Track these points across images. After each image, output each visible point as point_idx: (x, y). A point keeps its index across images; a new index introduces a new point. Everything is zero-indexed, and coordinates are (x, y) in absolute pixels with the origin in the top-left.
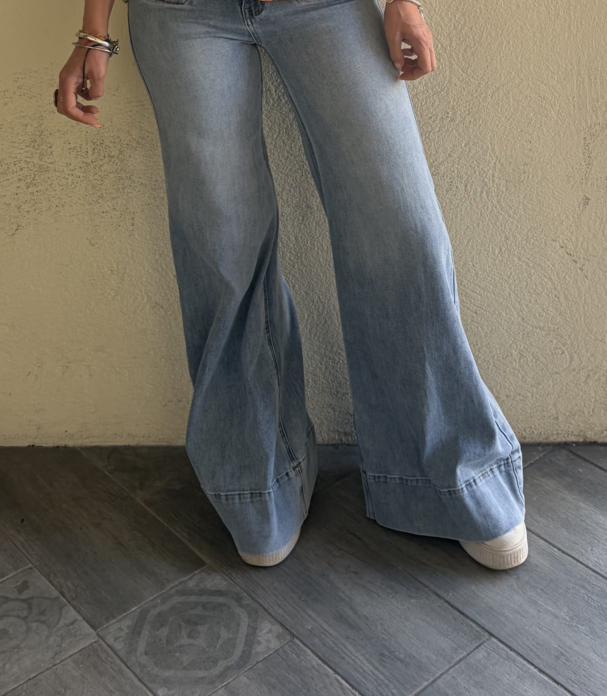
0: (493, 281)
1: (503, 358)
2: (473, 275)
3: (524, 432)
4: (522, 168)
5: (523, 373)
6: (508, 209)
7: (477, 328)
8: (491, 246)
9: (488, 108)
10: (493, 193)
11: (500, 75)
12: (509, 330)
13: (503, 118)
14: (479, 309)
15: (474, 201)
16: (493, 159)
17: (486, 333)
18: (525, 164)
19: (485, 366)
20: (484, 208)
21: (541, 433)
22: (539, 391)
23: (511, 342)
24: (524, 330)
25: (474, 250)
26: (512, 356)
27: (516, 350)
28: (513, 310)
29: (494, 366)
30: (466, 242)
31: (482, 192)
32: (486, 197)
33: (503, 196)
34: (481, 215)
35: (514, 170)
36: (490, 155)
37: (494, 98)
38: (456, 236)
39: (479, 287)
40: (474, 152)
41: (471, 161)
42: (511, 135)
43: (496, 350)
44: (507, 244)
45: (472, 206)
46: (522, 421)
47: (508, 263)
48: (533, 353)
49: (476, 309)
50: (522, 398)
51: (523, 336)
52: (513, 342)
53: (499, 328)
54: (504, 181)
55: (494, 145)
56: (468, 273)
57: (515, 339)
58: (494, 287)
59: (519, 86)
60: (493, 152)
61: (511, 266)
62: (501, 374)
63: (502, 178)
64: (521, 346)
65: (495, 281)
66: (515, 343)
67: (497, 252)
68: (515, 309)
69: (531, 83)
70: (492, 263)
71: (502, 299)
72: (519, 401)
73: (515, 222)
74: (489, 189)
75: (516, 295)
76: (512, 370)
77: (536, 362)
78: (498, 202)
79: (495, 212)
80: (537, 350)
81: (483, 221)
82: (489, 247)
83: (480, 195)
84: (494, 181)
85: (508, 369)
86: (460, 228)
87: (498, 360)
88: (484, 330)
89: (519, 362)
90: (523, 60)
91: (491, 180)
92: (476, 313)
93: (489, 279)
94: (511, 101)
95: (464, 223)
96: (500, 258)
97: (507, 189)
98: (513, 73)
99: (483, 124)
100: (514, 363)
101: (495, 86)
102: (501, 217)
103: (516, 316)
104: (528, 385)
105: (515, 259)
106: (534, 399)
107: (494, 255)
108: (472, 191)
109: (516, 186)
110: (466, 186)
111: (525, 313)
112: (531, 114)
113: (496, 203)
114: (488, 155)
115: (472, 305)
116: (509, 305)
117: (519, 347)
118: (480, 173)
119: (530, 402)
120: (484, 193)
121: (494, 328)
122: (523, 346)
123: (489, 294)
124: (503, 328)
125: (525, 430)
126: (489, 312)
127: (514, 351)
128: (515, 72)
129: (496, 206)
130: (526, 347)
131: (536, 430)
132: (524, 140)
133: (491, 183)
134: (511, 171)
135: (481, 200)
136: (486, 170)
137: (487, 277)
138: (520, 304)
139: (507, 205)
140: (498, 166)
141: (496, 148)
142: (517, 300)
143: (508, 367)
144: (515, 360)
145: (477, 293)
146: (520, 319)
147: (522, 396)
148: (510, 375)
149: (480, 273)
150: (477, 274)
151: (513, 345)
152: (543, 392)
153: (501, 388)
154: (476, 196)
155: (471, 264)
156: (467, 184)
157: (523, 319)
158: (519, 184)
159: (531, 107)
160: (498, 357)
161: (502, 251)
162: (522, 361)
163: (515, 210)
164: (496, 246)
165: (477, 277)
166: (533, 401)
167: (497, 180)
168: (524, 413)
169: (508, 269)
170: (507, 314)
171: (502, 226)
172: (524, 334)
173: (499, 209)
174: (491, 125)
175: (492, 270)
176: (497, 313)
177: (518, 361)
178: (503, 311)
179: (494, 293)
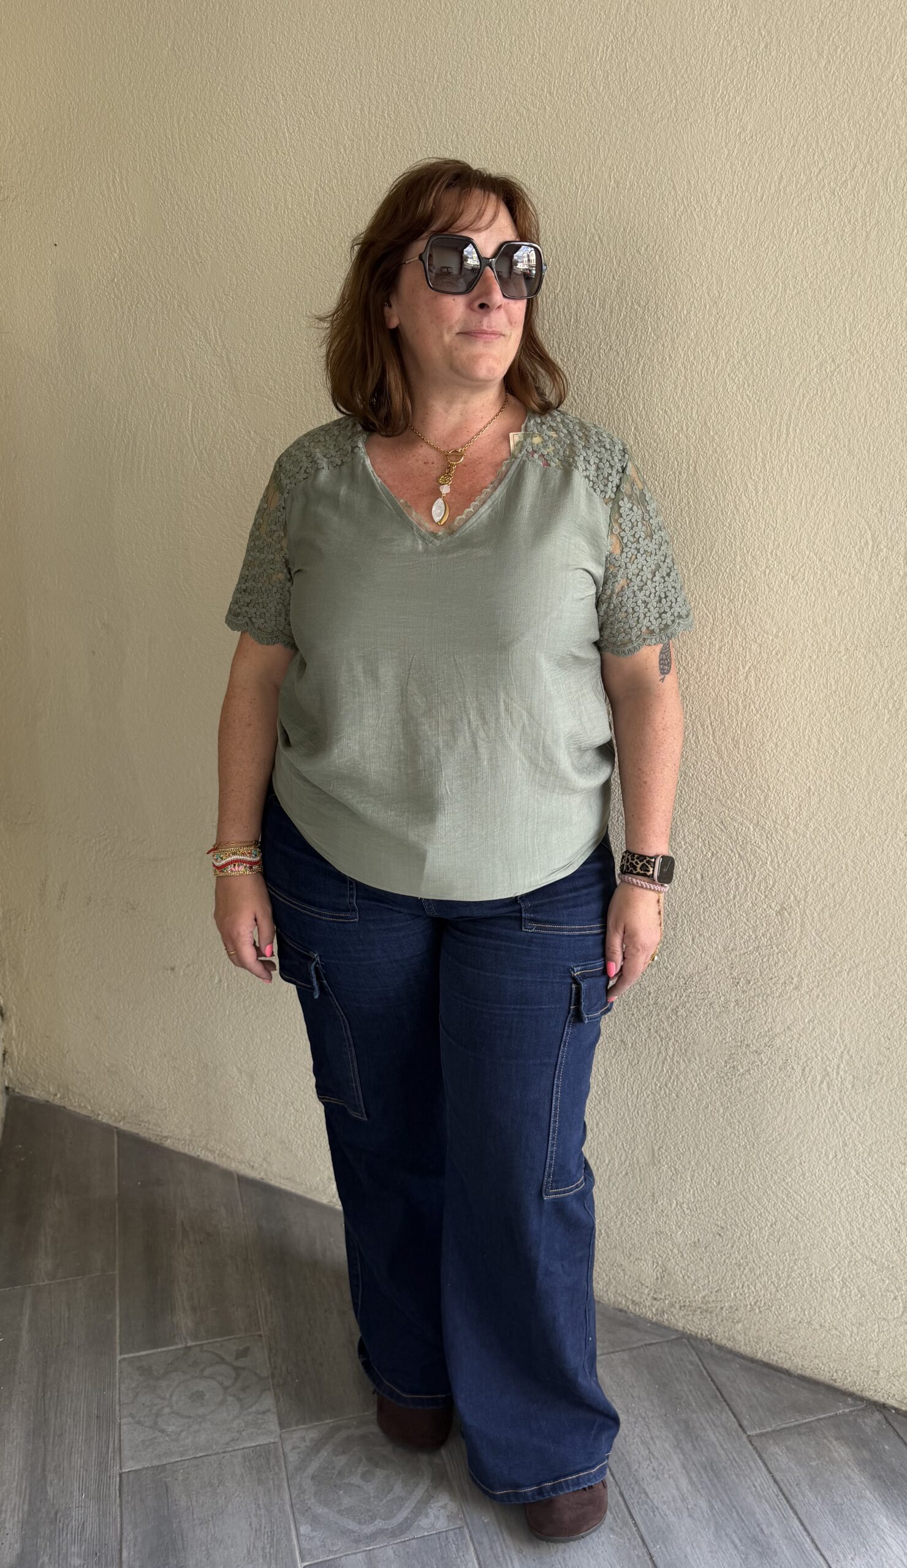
0: (822, 1188)
1: (822, 1281)
2: (799, 1174)
3: (835, 1374)
4: (875, 1067)
5: (844, 1306)
6: (851, 1110)
7: (796, 1236)
8: (825, 1148)
9: (841, 985)
10: (836, 1087)
11: (862, 950)
12: (833, 1250)
13: (858, 1002)
14: (800, 1215)
15: (812, 1090)
16: (840, 1046)
17: (806, 1245)
18: (879, 1064)
19: (799, 1282)
20: (822, 1101)
21: (855, 1382)
22: (861, 1333)
23: (834, 1265)
24: (852, 1257)
25: (803, 1146)
26: (833, 1281)
27: (839, 1276)
28: (841, 1229)
29: (811, 1286)
30: (795, 1134)
31: (822, 1082)
32: (826, 1089)
33: (848, 1093)
34: (818, 1108)
35: (864, 1067)
36: (838, 1041)
37: (851, 975)
38: (785, 1124)
39: (805, 1191)
40: (818, 1032)
41: (813, 1043)
42: (866, 1024)
43: (815, 1268)
44: (844, 1150)
45: (808, 1094)
46: (835, 1361)
47: (843, 1173)
48: (859, 1286)
49: (798, 1215)
50: (838, 1334)
51: (849, 1263)
52: (837, 1265)
53: (821, 1244)
54: (851, 1077)
55: (844, 1030)
56: (794, 1171)
57: (839, 1262)
58: (822, 1196)
59: (884, 968)
60: (842, 1038)
61: (846, 1178)
62: (816, 1298)
63: (849, 1072)
64: (845, 1273)
65: (824, 1189)
66: (839, 1268)
67: (831, 1157)
68: (844, 1229)
69: (898, 969)
70: (823, 1167)
71: (830, 1212)
72: (835, 1336)
73: (858, 1128)
74: (831, 1081)
75: (848, 1213)
76: (831, 1299)
77: (861, 1298)
78: (841, 1099)
79: (836, 1111)
80: (864, 1284)
81: (819, 1116)
82: (822, 1148)
83: (820, 1085)
84: (838, 1073)
85: (826, 1295)
86: (790, 1116)
87: (816, 1281)
88: (804, 1241)
89: (841, 1291)
90: (893, 939)
91: (835, 1071)
92: (797, 1219)
93: (818, 1185)
94: (872, 984)
95: (796, 1112)
96: (834, 1164)
97: (853, 1086)
98: (878, 951)
99: (834, 1003)
100: (835, 1291)
101: (854, 961)
102: (842, 1118)
103: (844, 1238)
104: (848, 1321)
105: (852, 1171)
106: (853, 1340)
107: (827, 1158)
108: (811, 1077)
109: (865, 1087)
110: (804, 1070)
111: (856, 1238)
112: (895, 1007)
113: (837, 1099)
114: (835, 1040)
115: (793, 1208)
116: (837, 1222)
117: (843, 1272)
118: (822, 1059)
119: (847, 1341)
120: (825, 1083)
121: (816, 1242)
122: (847, 1274)
123: (815, 1203)
124: (827, 1246)
125: (836, 1371)
126: (813, 1222)
127: (836, 1277)
128: (881, 951)
129: (837, 1103)
130: (851, 1276)
131: (850, 1376)
132: (882, 1034)
133: (835, 1073)
134: (861, 1067)
135: (820, 1091)
136: (830, 1057)
137: (815, 1181)
138: (850, 1225)
139: (851, 1105)
140: (846, 1057)
141: (846, 1035)
142: (847, 1219)
143: (827, 1292)
144: (837, 1289)
145: (801, 1196)
146: (848, 1242)
147: (840, 1332)
148: (828, 1303)
149: (807, 1174)
150: (804, 1174)
151: (837, 1269)
152: (865, 1335)
153: (815, 1313)
154: (815, 1085)
155: (798, 1161)
156: (805, 1067)
157: (853, 1243)
158: (869, 1086)
159: (895, 997)
160: (816, 1277)
161: (839, 1157)
162: (844, 1291)
163: (859, 1114)
164: (831, 1149)
165: (804, 1178)
166: (851, 1341)
167: (842, 1073)
168: (838, 1352)
169: (842, 1180)
170: (833, 1231)
171: (841, 1128)
172: (851, 1261)
173: (841, 1107)
174: (843, 1006)
175: (822, 1175)
176: (822, 1226)
177: (839, 1289)
178: (829, 1226)
179: (821, 1203)
